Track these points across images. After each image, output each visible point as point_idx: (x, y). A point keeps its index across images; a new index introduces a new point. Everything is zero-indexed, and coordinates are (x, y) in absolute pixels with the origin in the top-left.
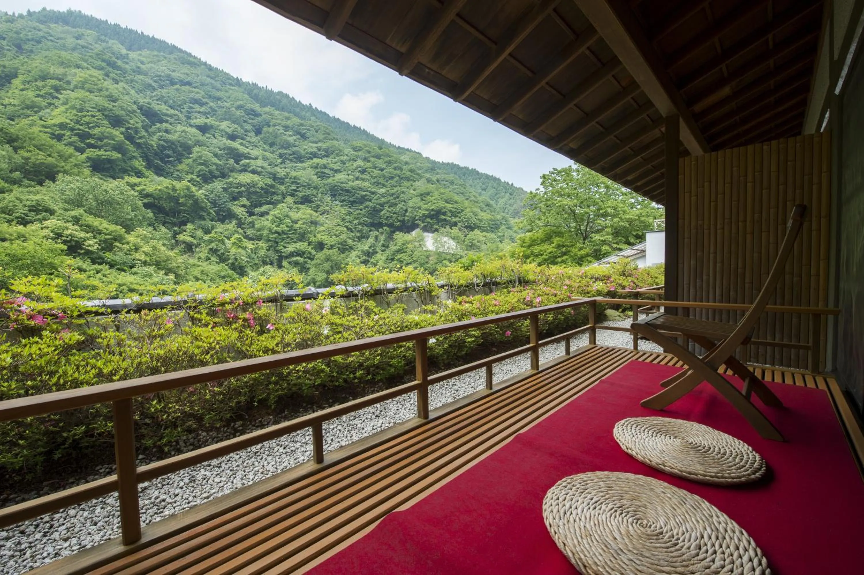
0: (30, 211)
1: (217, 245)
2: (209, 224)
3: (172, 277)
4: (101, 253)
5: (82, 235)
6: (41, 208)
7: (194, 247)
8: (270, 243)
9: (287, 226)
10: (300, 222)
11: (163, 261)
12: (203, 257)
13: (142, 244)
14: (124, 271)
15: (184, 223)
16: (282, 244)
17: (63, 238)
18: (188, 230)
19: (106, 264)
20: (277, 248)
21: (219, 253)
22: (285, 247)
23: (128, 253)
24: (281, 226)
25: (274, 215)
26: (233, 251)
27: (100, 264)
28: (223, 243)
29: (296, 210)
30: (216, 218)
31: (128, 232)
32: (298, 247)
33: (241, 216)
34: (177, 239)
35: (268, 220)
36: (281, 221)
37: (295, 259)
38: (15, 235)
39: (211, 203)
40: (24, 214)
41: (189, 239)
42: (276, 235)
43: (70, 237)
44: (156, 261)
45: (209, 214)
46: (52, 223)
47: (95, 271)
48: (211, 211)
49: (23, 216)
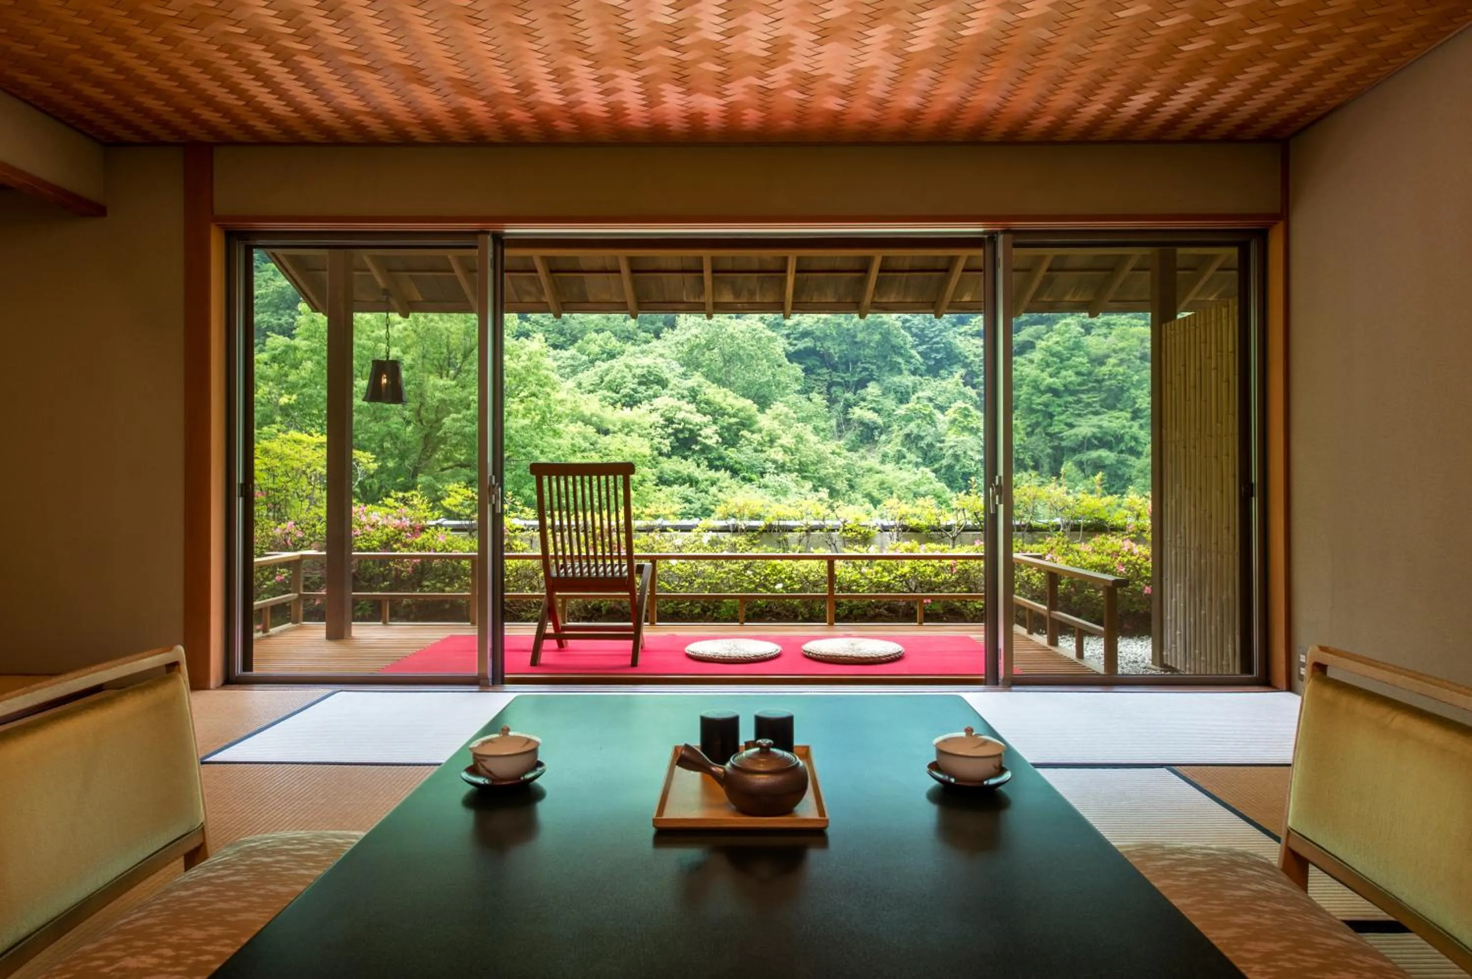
0: (640, 383)
1: (919, 426)
2: (907, 380)
3: (824, 493)
4: (722, 449)
5: (698, 418)
6: (652, 378)
7: (876, 433)
8: (1033, 418)
9: (1078, 374)
10: (1112, 361)
11: (813, 464)
12: (891, 454)
13: (780, 432)
14: (751, 480)
15: (862, 384)
16: (1063, 417)
17: (674, 426)
18: (869, 398)
19: (726, 470)
20: (1051, 430)
21: (923, 444)
22: (1071, 426)
23: (759, 448)
24: (1064, 373)
25: (1048, 350)
26: (951, 438)
27: (717, 469)
28: (933, 423)
29: (1104, 330)
30: (923, 368)
31: (762, 410)
32: (1105, 424)
33: (972, 358)
34: (850, 416)
35: (1031, 361)
36: (1062, 361)
37: (1094, 454)
38: (619, 425)
39: (914, 335)
40: (633, 390)
41: (870, 416)
42: (1047, 397)
43: (683, 424)
44: (801, 463)
45: (909, 359)
46: (665, 402)
47: (708, 482)
48: (914, 352)
49: (632, 393)
